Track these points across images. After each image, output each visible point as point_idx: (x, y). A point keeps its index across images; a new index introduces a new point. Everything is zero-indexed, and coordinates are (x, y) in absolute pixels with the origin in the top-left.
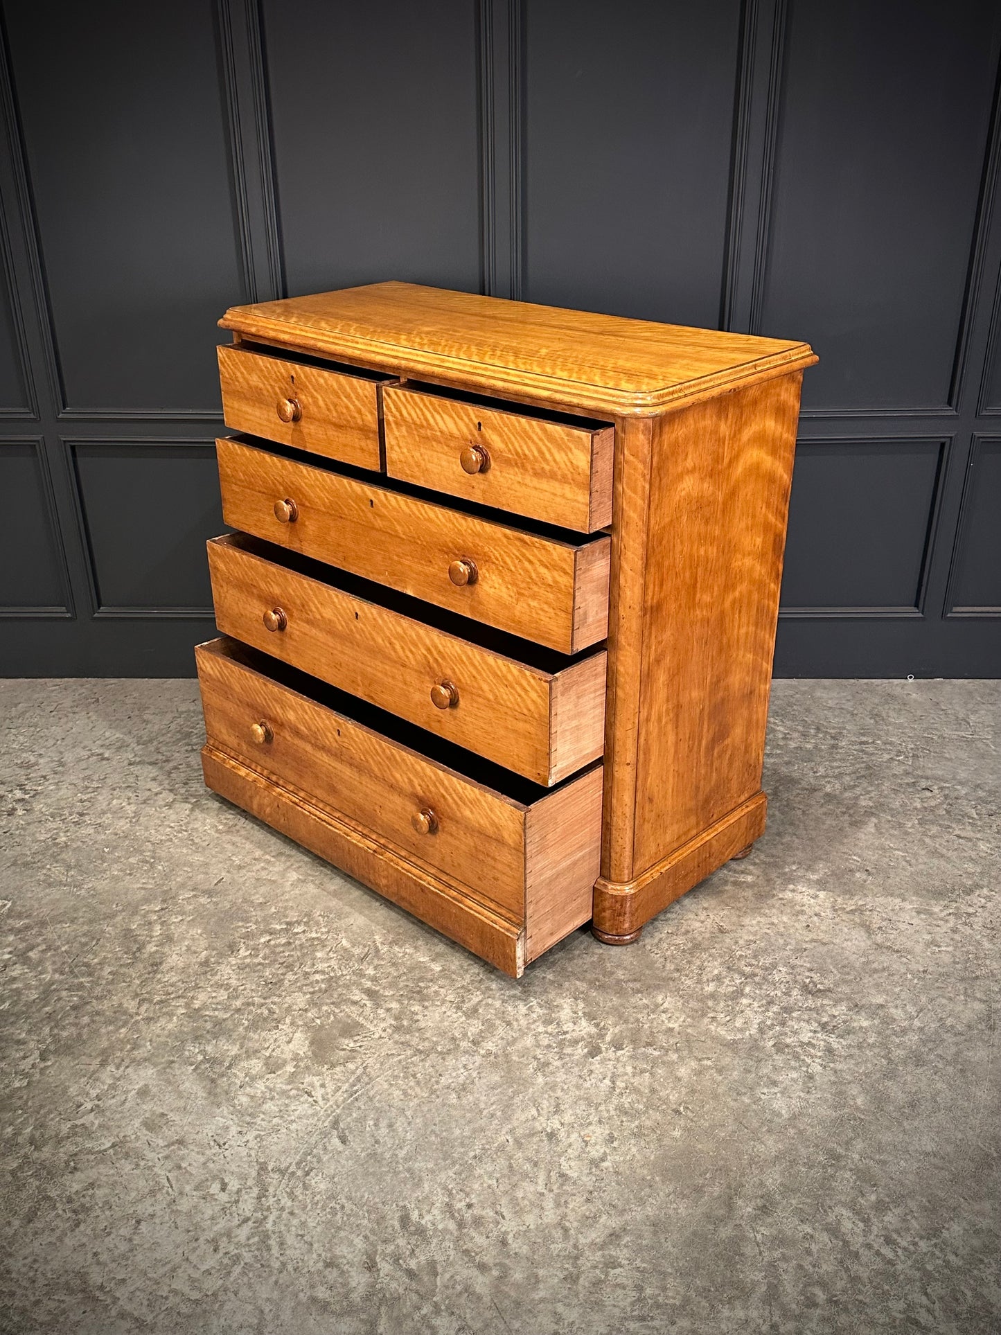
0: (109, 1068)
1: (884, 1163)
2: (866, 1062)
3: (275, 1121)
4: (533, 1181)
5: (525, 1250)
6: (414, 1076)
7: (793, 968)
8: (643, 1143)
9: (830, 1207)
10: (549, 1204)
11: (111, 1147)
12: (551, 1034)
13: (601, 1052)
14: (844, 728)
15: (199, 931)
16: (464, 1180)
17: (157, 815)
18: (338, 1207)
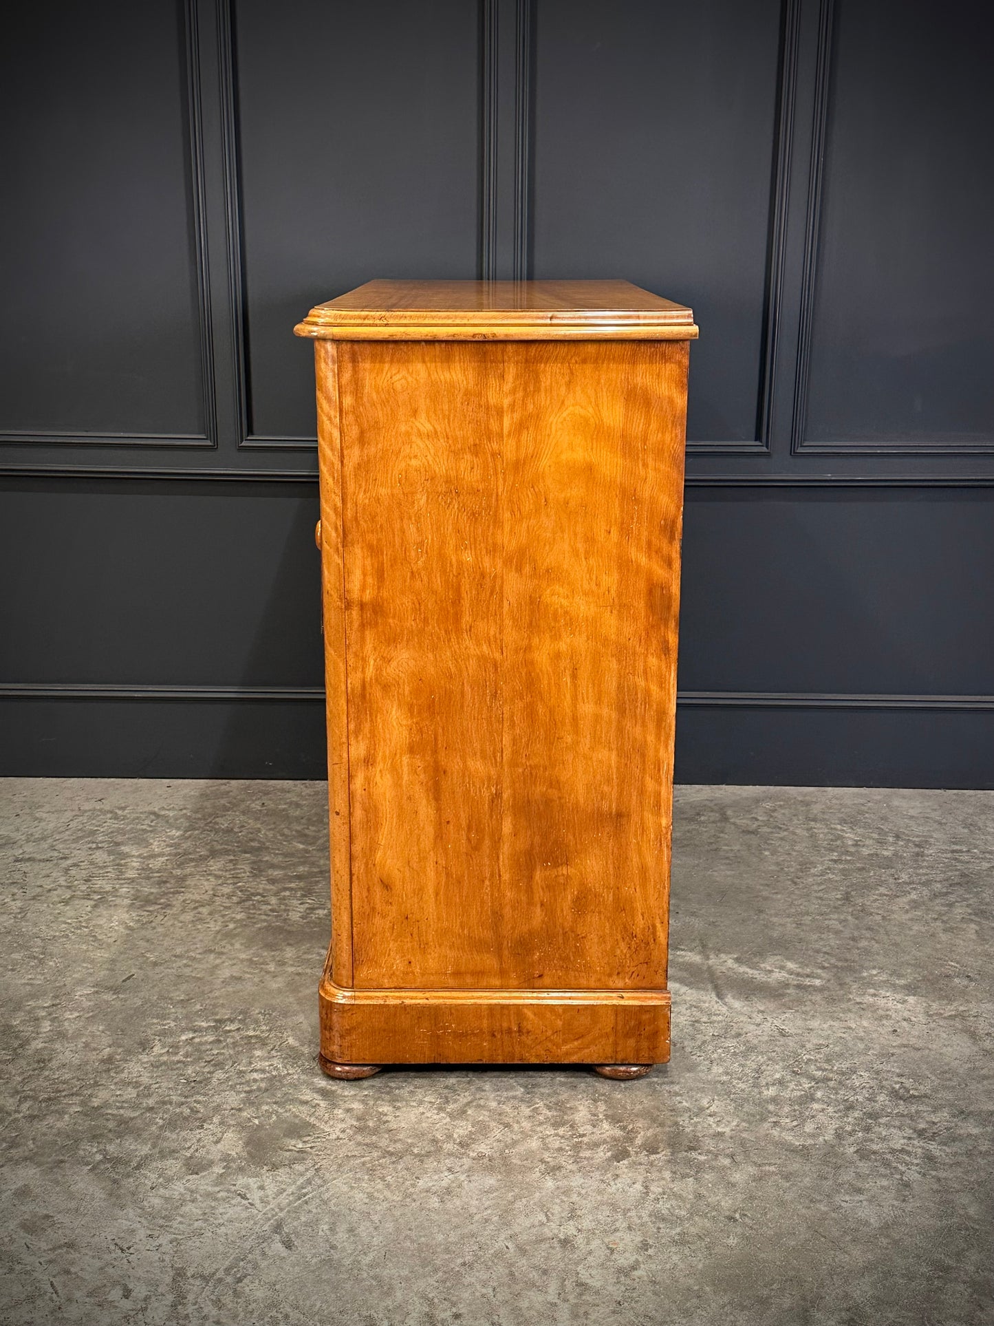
2: (978, 1170)
3: (196, 1224)
4: (542, 1290)
6: (383, 1179)
7: (878, 1073)
8: (687, 1251)
10: (563, 1313)
12: (562, 1137)
13: (629, 1156)
14: (931, 837)
15: (101, 1028)
16: (448, 1289)
17: (49, 911)
18: (280, 1316)
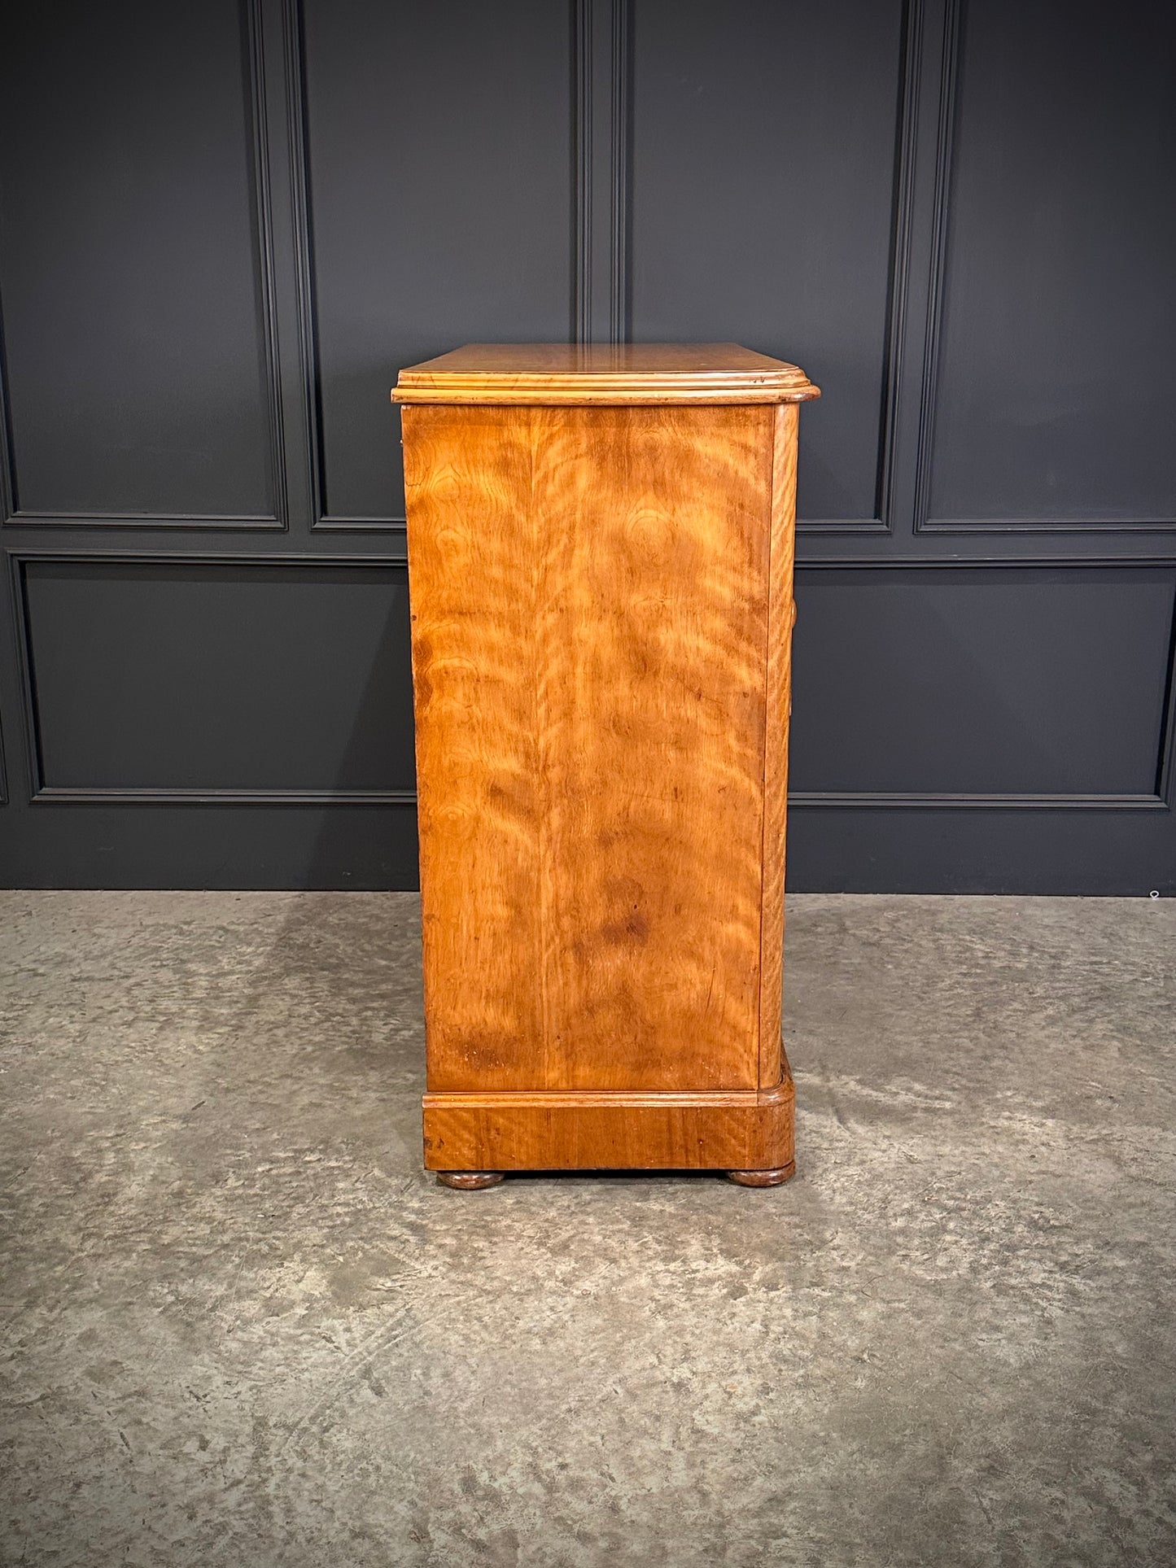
0: (38, 1310)
1: (1161, 1418)
2: (1126, 1306)
3: (278, 1370)
4: (655, 1437)
5: (645, 1517)
6: (479, 1319)
7: (1015, 1202)
8: (811, 1395)
9: (1087, 1469)
10: (679, 1462)
11: (38, 1400)
12: (674, 1273)
13: (746, 1293)
14: (1069, 948)
15: (170, 1159)
16: (554, 1437)
17: (111, 1034)
18: (371, 1468)
